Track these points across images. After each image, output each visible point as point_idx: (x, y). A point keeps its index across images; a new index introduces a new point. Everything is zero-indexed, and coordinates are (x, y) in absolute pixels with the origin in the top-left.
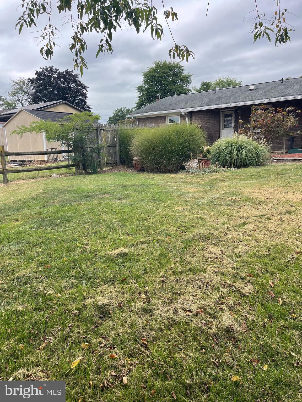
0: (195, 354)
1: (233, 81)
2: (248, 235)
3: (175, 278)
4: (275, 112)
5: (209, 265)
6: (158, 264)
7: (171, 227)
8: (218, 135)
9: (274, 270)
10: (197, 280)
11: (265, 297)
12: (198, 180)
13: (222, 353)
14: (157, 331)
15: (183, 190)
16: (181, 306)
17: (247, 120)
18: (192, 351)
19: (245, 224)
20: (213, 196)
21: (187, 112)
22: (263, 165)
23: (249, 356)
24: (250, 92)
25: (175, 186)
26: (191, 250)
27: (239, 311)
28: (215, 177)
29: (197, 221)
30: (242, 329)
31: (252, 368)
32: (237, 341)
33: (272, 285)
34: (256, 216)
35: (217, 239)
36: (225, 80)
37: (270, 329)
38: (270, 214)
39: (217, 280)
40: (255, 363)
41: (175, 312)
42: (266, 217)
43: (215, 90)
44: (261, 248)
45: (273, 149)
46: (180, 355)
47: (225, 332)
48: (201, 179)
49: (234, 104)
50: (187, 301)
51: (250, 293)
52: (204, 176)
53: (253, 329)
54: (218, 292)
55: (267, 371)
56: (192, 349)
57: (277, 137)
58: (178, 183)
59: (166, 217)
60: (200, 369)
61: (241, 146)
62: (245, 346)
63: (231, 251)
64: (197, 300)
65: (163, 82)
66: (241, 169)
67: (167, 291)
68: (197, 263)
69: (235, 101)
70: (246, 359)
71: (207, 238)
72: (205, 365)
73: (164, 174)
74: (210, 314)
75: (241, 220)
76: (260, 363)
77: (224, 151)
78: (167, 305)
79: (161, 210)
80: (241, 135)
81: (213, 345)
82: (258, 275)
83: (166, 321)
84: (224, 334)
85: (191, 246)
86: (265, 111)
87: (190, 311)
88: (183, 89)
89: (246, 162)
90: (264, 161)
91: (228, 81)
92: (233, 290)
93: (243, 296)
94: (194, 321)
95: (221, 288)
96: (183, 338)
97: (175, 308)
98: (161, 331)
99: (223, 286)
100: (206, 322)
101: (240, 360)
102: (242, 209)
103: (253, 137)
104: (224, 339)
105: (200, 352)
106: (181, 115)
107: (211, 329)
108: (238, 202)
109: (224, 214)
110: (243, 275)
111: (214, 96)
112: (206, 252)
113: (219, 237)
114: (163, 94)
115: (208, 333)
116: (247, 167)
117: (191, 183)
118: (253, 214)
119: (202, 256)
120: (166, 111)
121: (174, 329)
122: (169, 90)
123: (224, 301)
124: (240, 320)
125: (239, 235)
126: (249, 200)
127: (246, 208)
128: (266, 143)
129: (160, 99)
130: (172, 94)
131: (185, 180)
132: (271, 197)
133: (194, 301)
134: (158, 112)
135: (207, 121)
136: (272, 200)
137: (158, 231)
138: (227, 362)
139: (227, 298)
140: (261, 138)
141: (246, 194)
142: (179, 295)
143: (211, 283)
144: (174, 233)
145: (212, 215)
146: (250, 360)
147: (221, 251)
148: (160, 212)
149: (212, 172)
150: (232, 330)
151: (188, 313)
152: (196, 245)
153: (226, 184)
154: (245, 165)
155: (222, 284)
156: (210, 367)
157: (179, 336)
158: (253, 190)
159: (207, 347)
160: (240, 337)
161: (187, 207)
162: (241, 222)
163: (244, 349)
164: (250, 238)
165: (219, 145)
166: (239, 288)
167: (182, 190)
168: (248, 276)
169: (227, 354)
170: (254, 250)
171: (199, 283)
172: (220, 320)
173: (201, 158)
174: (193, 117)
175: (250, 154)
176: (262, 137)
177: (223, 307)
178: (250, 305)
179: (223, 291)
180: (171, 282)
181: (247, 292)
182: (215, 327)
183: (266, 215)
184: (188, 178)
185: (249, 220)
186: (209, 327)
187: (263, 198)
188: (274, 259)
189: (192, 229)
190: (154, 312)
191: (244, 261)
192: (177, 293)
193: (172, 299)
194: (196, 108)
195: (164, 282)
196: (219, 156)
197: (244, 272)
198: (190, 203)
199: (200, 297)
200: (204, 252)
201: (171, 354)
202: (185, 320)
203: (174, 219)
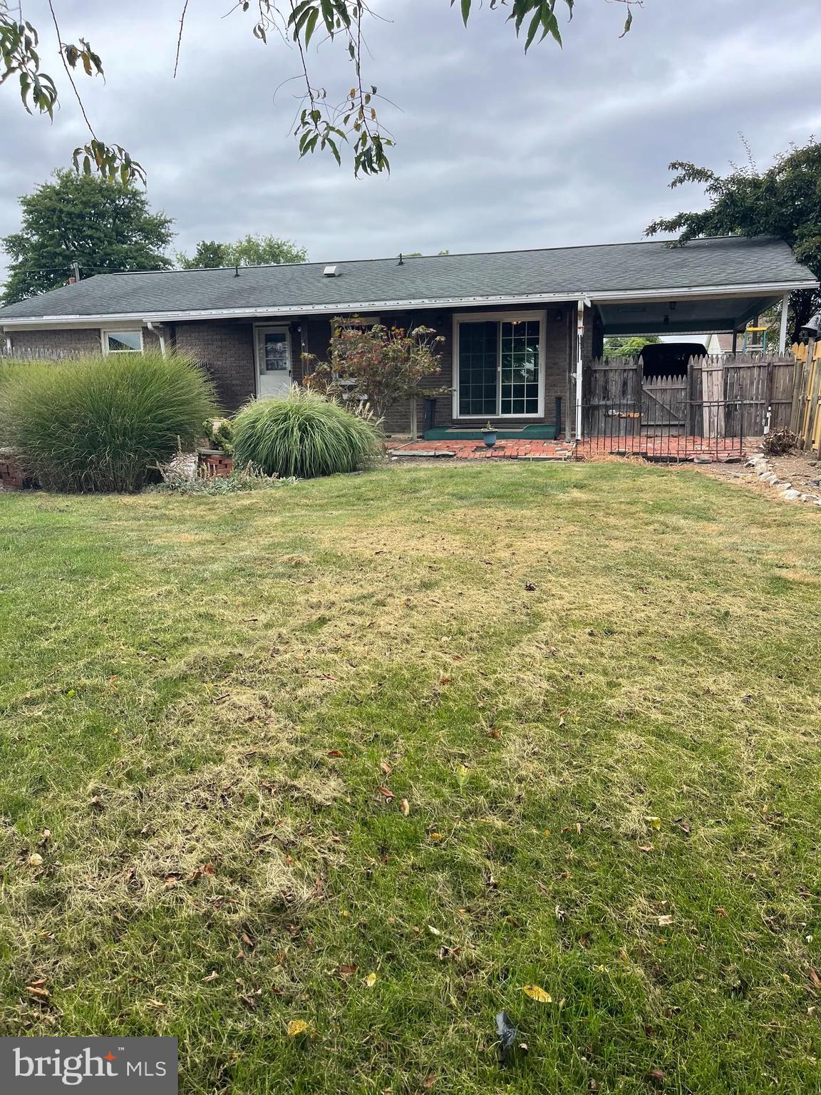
0: (191, 989)
1: (285, 248)
2: (331, 650)
3: (134, 790)
4: (388, 336)
5: (229, 741)
6: (82, 757)
7: (122, 647)
8: (251, 388)
9: (392, 732)
10: (197, 787)
11: (370, 803)
12: (200, 510)
13: (263, 969)
14: (80, 950)
15: (158, 541)
16: (150, 866)
17: (323, 353)
18: (183, 984)
19: (323, 621)
20: (242, 554)
21: (162, 323)
22: (367, 470)
23: (330, 961)
24: (326, 280)
25: (132, 530)
26: (181, 706)
27: (306, 849)
28: (247, 502)
29: (197, 624)
30: (316, 895)
31: (339, 990)
32: (302, 929)
33: (387, 769)
34: (351, 600)
35: (251, 668)
36: (263, 244)
37: (382, 881)
38: (384, 592)
39: (251, 777)
40: (345, 976)
41: (134, 886)
42: (374, 600)
43: (237, 269)
44: (363, 681)
45: (389, 428)
46: (149, 1004)
47: (273, 911)
48: (209, 509)
49: (287, 308)
50: (168, 848)
51: (335, 799)
52: (217, 498)
53: (342, 887)
54: (255, 809)
55: (375, 988)
56: (183, 977)
57: (395, 400)
58: (142, 521)
59: (106, 621)
60: (206, 1026)
61: (309, 419)
62: (323, 936)
63: (288, 696)
64: (197, 841)
65: (89, 232)
66: (313, 480)
67: (110, 831)
68: (198, 741)
69: (290, 301)
70: (326, 971)
71: (224, 668)
72: (220, 1011)
73: (99, 497)
74: (232, 873)
75: (313, 611)
76: (359, 972)
77: (268, 432)
78: (109, 870)
79: (90, 602)
80: (309, 392)
81: (241, 954)
82: (354, 748)
83: (105, 918)
84: (268, 918)
85: (180, 695)
86: (363, 333)
87: (176, 875)
88: (148, 256)
89: (326, 462)
90: (369, 460)
91: (271, 247)
92: (292, 797)
93: (318, 809)
94: (189, 899)
95: (261, 798)
96: (156, 954)
97: (132, 877)
98: (91, 950)
99: (266, 791)
100: (221, 897)
101: (310, 976)
102: (316, 583)
103: (340, 396)
104: (270, 930)
105: (203, 983)
106: (145, 329)
107: (236, 912)
108: (307, 566)
109: (270, 601)
110: (318, 754)
111: (236, 284)
112: (221, 706)
113: (257, 661)
114: (90, 266)
115: (226, 926)
116: (329, 475)
117: (182, 521)
118: (343, 595)
119: (212, 718)
120: (98, 316)
121: (132, 934)
122: (106, 254)
123: (269, 830)
124: (310, 873)
125: (309, 651)
126: (334, 560)
127: (326, 580)
128: (371, 414)
129: (81, 279)
130: (115, 268)
131: (163, 511)
132: (385, 550)
133: (187, 846)
134: (73, 317)
135: (219, 350)
136: (388, 556)
137: (81, 663)
138: (276, 991)
139: (276, 821)
140: (359, 401)
141: (326, 545)
142: (146, 836)
143: (234, 788)
144: (128, 666)
145: (238, 606)
146: (334, 970)
147: (262, 698)
148: (89, 607)
149: (239, 489)
150: (290, 902)
151: (172, 882)
152: (192, 690)
153: (277, 519)
154: (325, 470)
155: (264, 786)
156: (230, 1015)
157: (145, 952)
158: (344, 535)
159: (223, 962)
160: (311, 916)
161: (168, 587)
162: (314, 618)
163: (320, 944)
164: (336, 657)
165: (253, 417)
166: (308, 789)
167: (153, 539)
168: (331, 755)
169: (276, 969)
170: (344, 688)
171: (202, 794)
172: (260, 884)
173: (204, 450)
174: (179, 338)
175: (334, 442)
176: (361, 398)
177: (266, 847)
178: (336, 829)
179: (266, 804)
180: (122, 803)
181: (327, 797)
182: (246, 904)
183: (373, 596)
184: (171, 507)
185: (334, 611)
186: (230, 908)
187: (368, 554)
188: (392, 704)
189: (184, 648)
190: (70, 898)
191: (321, 718)
192: (140, 831)
193: (125, 851)
194: (188, 312)
195: (100, 806)
196: (255, 447)
197: (321, 745)
198: (176, 576)
199: (205, 830)
200: (218, 708)
201: (121, 1008)
202: (164, 903)
203: (131, 624)
